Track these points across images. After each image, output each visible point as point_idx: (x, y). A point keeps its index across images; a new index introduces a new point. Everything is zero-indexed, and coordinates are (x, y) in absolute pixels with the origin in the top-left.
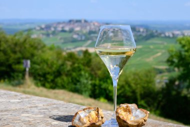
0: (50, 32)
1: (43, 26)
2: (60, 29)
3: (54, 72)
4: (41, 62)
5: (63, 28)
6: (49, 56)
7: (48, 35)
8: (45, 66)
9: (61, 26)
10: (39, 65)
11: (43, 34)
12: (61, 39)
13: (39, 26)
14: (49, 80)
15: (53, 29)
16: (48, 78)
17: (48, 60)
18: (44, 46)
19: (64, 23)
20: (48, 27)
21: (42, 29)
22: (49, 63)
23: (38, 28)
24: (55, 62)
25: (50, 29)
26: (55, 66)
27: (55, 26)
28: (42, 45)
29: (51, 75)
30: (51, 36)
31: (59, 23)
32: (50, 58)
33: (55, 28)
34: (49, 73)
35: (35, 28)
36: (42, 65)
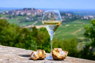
0: (12, 15)
1: (7, 12)
2: (18, 14)
3: (14, 40)
4: (6, 34)
5: (20, 13)
6: (11, 30)
7: (10, 18)
8: (9, 37)
9: (19, 12)
10: (5, 36)
11: (7, 17)
12: (18, 20)
13: (4, 12)
14: (11, 45)
15: (13, 14)
16: (10, 44)
17: (10, 32)
18: (9, 24)
19: (20, 10)
20: (10, 12)
21: (6, 14)
22: (11, 34)
23: (4, 13)
24: (15, 34)
25: (12, 14)
26: (15, 36)
27: (14, 12)
28: (7, 24)
29: (12, 42)
30: (12, 18)
31: (17, 10)
32: (12, 31)
33: (15, 13)
34: (11, 41)
35: (2, 13)
36: (6, 36)
